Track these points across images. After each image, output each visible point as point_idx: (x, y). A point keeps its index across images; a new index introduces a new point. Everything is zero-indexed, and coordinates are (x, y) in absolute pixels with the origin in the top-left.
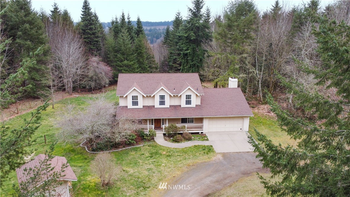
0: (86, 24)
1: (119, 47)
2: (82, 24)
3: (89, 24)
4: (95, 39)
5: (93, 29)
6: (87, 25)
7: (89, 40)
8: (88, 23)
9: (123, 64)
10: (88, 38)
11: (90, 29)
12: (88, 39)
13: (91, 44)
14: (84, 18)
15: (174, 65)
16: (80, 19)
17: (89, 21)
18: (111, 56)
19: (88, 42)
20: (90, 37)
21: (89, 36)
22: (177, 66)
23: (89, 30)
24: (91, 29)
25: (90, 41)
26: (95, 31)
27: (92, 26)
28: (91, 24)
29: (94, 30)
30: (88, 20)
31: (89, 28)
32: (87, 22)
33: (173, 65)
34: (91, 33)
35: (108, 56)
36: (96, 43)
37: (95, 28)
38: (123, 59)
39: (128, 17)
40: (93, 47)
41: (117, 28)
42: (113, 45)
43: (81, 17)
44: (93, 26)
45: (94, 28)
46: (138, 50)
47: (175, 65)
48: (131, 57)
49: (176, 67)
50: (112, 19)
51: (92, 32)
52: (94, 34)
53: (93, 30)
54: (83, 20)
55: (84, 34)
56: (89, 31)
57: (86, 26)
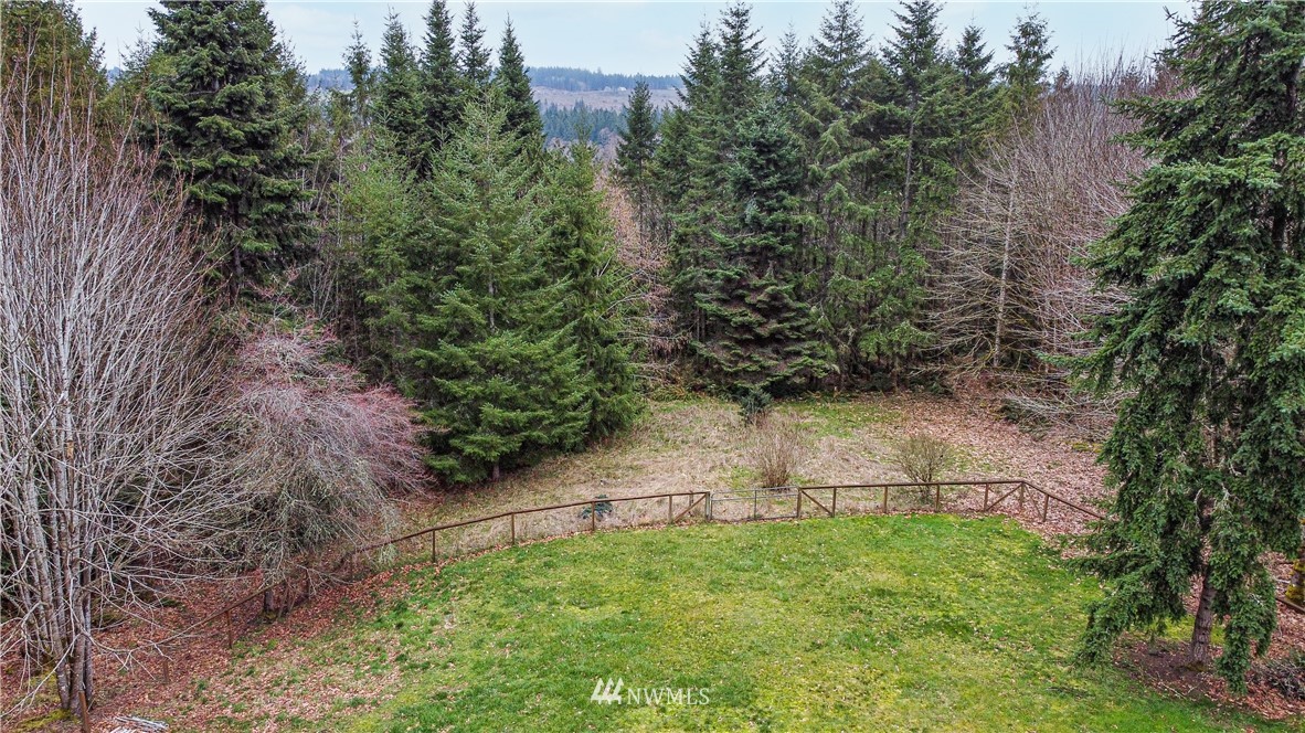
0: (199, 71)
1: (453, 235)
2: (169, 69)
3: (220, 71)
4: (272, 180)
5: (252, 103)
6: (210, 73)
7: (222, 193)
8: (216, 61)
9: (481, 359)
10: (221, 172)
11: (229, 105)
12: (217, 178)
13: (237, 218)
14: (178, 20)
15: (734, 315)
16: (152, 34)
17: (223, 45)
18: (391, 297)
19: (220, 205)
20: (230, 165)
21: (227, 158)
22: (753, 317)
23: (220, 112)
24: (238, 106)
25: (234, 198)
26: (267, 124)
27: (243, 87)
28: (238, 70)
29: (261, 110)
30: (211, 36)
31: (219, 99)
32: (205, 52)
33: (727, 311)
34: (236, 141)
35: (371, 298)
36: (282, 207)
37: (269, 95)
38: (479, 318)
39: (471, 27)
40: (259, 236)
41: (407, 96)
42: (403, 220)
43: (154, 14)
44: (252, 87)
45: (261, 100)
46: (568, 248)
47: (737, 314)
48: (531, 299)
49: (746, 327)
50: (354, 43)
51: (248, 127)
52: (258, 142)
53: (254, 114)
54: (172, 34)
55: (181, 143)
56: (225, 123)
57: (202, 82)
